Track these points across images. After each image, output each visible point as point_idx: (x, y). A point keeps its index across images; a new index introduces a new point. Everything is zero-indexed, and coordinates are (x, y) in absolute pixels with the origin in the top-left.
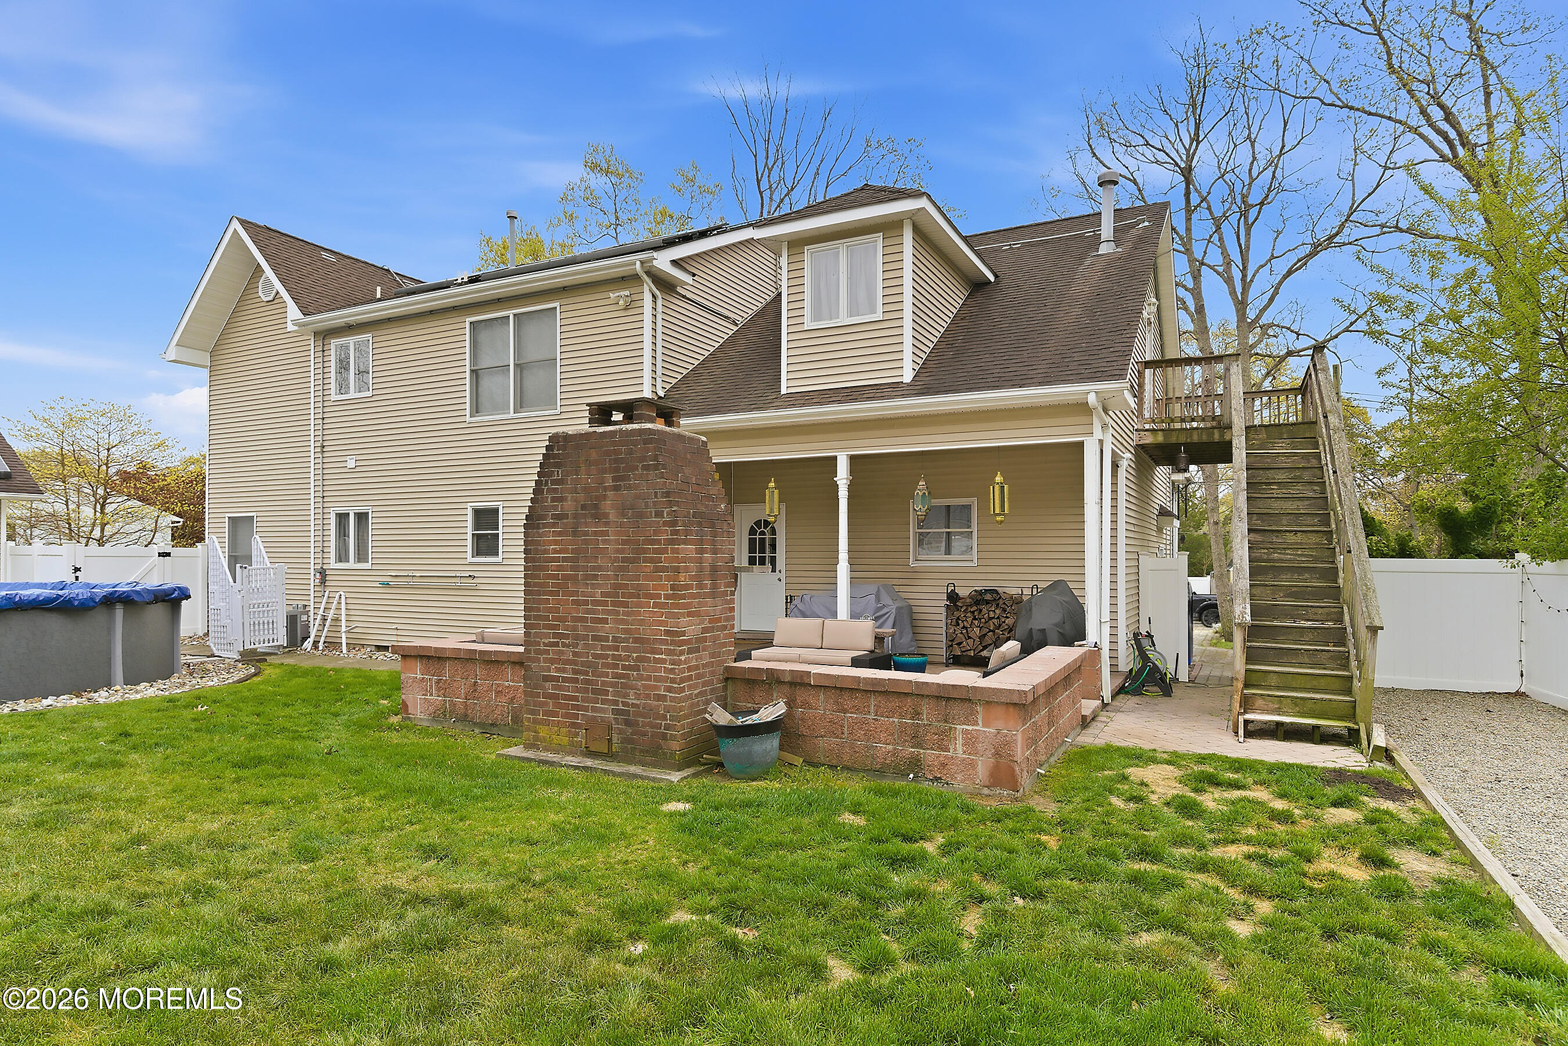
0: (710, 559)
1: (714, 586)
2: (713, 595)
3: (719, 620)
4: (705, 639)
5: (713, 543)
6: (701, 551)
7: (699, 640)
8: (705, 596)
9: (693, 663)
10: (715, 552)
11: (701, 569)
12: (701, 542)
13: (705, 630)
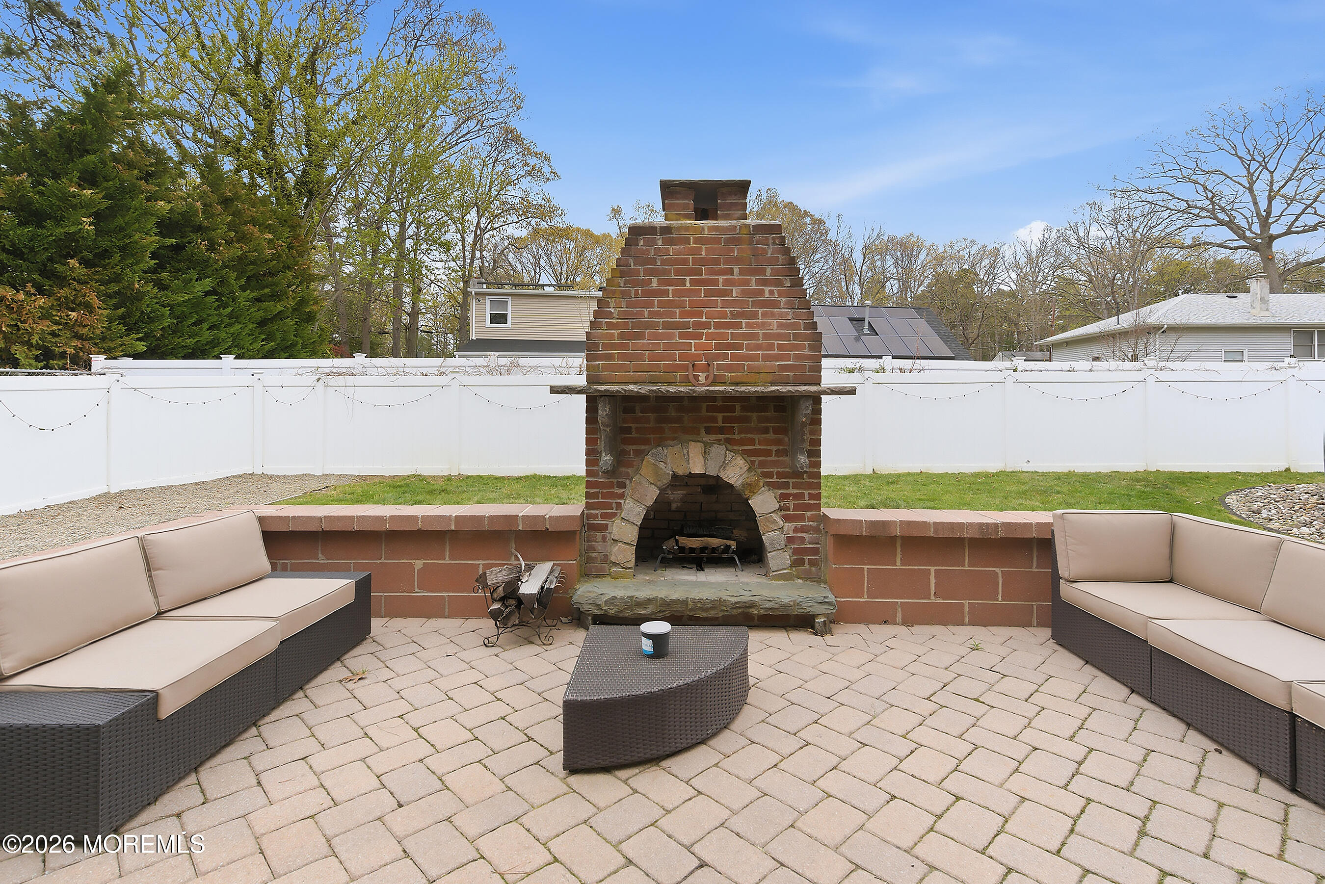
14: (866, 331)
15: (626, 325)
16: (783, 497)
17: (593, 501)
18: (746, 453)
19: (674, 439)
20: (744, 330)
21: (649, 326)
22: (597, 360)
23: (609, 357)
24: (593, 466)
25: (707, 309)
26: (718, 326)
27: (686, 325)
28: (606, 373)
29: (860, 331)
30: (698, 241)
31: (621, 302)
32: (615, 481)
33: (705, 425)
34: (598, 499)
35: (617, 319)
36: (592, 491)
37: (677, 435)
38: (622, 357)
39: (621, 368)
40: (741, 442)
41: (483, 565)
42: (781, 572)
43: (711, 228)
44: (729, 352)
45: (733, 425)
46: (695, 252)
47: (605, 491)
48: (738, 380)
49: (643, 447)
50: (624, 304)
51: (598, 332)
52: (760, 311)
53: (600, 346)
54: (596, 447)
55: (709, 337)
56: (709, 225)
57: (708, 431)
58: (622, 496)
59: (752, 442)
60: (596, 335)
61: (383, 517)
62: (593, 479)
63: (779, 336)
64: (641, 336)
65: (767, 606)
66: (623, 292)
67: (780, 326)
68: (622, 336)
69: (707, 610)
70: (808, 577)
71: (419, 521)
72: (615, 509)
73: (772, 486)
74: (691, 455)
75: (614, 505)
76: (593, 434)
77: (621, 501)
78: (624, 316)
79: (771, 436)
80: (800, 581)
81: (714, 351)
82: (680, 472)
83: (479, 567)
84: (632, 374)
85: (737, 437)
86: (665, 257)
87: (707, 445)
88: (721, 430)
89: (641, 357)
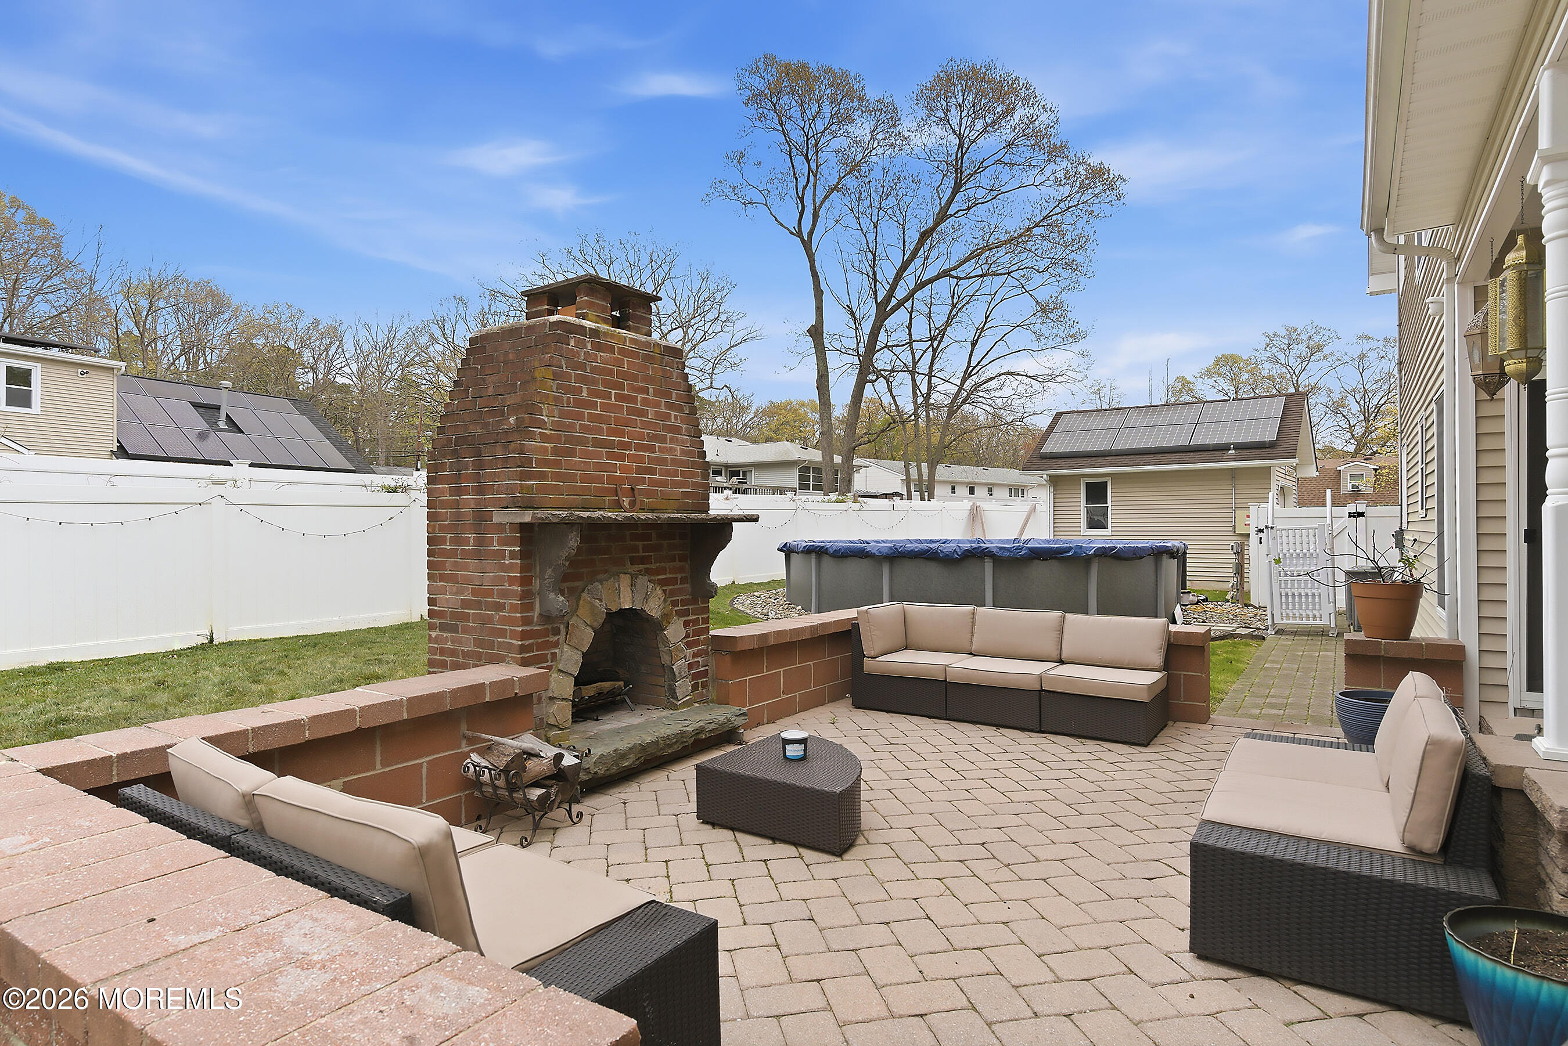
0: (473, 502)
1: (480, 542)
2: (479, 555)
3: (489, 593)
4: (466, 617)
5: (477, 478)
6: (459, 491)
7: (455, 615)
8: (465, 555)
9: (449, 645)
10: (480, 490)
11: (458, 517)
12: (458, 478)
13: (465, 604)
14: (222, 424)
15: (558, 439)
16: (686, 624)
17: (528, 655)
18: (662, 583)
19: (606, 572)
20: (657, 455)
21: (583, 442)
22: (531, 480)
23: (542, 476)
24: (528, 612)
25: (630, 429)
26: (638, 447)
27: (610, 444)
28: (540, 495)
29: (213, 425)
30: (622, 351)
31: (553, 410)
32: (549, 627)
33: (630, 555)
34: (533, 652)
35: (551, 430)
36: (527, 643)
37: (606, 568)
38: (557, 476)
39: (556, 490)
40: (658, 572)
41: (428, 762)
42: (685, 699)
43: (633, 341)
44: (647, 476)
45: (651, 554)
46: (619, 363)
47: (540, 641)
48: (654, 507)
49: (577, 584)
50: (556, 413)
51: (531, 445)
52: (669, 435)
53: (534, 462)
54: (531, 587)
55: (633, 459)
56: (630, 336)
57: (633, 561)
58: (556, 644)
59: (663, 571)
60: (530, 447)
61: (299, 721)
62: (528, 628)
63: (682, 463)
64: (571, 453)
65: (711, 728)
66: (556, 398)
67: (683, 452)
68: (556, 451)
69: (670, 746)
70: (705, 701)
71: (358, 717)
72: (550, 661)
73: (680, 614)
74: (622, 589)
75: (549, 657)
76: (528, 573)
77: (556, 651)
78: (557, 427)
79: (677, 564)
80: (696, 705)
81: (635, 475)
82: (614, 609)
83: (422, 766)
84: (566, 497)
85: (653, 566)
86: (594, 364)
87: (634, 577)
88: (643, 560)
89: (572, 478)
